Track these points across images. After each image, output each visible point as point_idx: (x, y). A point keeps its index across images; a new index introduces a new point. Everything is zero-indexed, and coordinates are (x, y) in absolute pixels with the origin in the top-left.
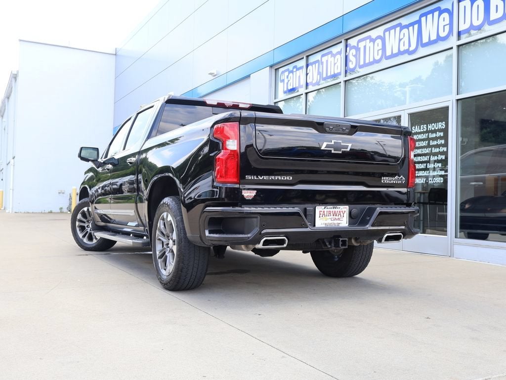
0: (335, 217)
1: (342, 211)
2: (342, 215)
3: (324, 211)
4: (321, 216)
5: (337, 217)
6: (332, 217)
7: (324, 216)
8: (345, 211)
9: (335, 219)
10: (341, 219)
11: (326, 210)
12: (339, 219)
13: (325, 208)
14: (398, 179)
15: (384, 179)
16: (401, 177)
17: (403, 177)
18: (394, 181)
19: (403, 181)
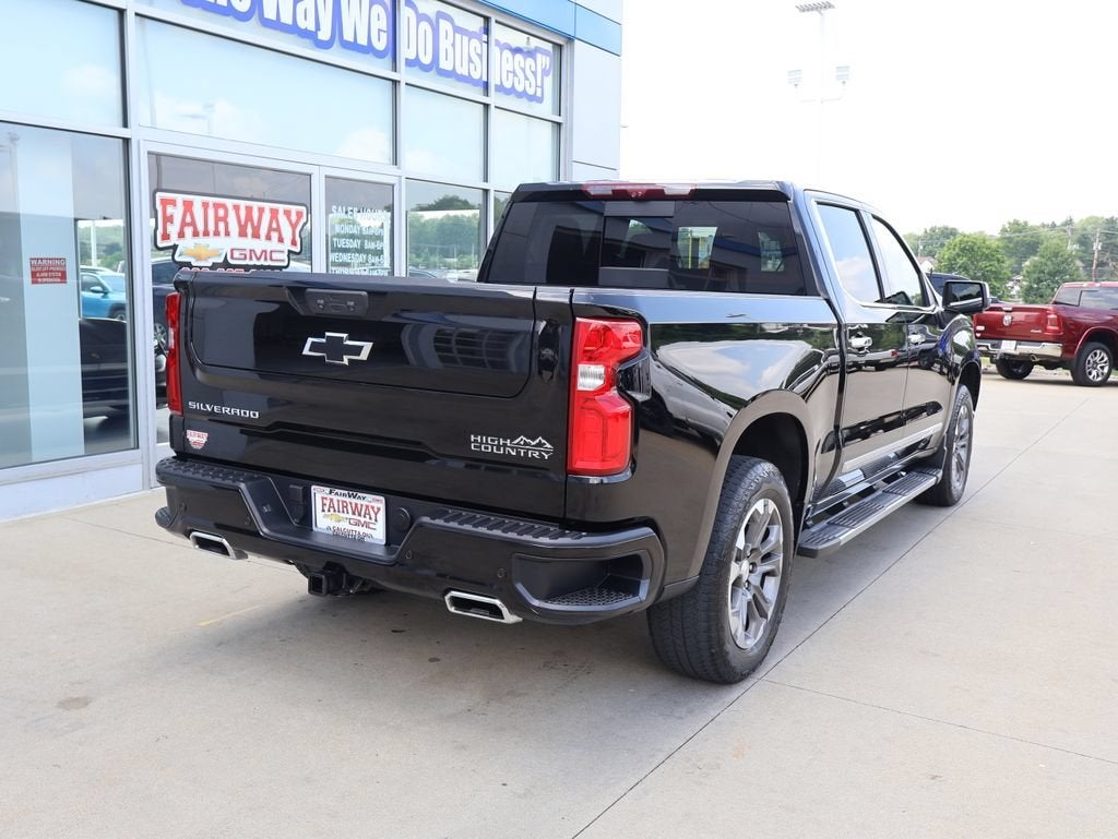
0: (356, 517)
1: (373, 508)
2: (373, 517)
3: (331, 500)
4: (326, 508)
5: (362, 519)
6: (350, 516)
7: (332, 510)
8: (379, 509)
9: (358, 523)
10: (371, 526)
11: (333, 496)
12: (368, 525)
13: (331, 492)
14: (526, 444)
15: (476, 441)
16: (537, 441)
17: (543, 441)
18: (512, 448)
19: (547, 453)
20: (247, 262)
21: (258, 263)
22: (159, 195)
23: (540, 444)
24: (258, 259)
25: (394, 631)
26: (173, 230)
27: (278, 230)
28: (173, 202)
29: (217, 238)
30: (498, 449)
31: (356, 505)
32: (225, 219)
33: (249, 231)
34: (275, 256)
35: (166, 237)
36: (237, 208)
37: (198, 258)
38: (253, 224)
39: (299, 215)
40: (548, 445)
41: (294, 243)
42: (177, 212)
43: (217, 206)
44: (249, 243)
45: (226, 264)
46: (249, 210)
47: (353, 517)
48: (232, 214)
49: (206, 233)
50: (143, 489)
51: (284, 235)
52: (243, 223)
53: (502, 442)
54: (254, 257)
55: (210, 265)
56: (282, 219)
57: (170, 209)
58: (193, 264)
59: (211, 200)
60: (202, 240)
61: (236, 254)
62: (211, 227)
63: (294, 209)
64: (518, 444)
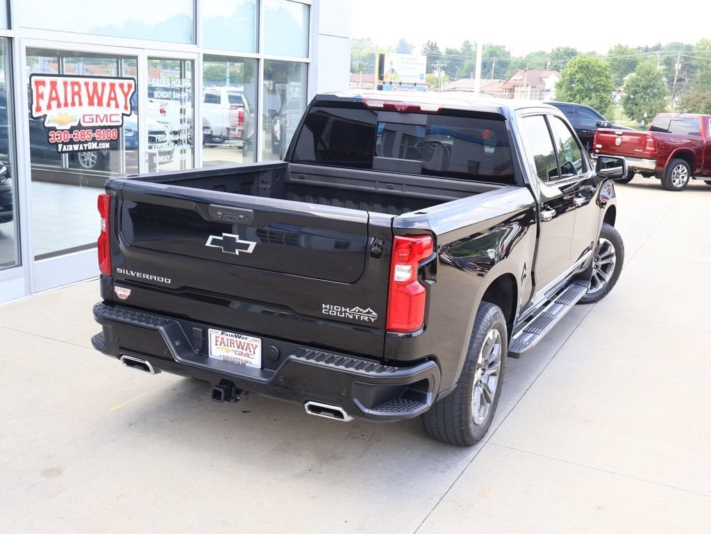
0: (240, 350)
1: (252, 345)
2: (252, 351)
3: (222, 338)
4: (218, 343)
5: (244, 352)
6: (236, 349)
7: (223, 345)
8: (256, 346)
9: (241, 354)
10: (251, 356)
11: (224, 336)
12: (248, 356)
13: (222, 334)
14: (359, 311)
15: (326, 308)
16: (367, 310)
17: (371, 311)
18: (350, 314)
19: (373, 318)
20: (95, 124)
21: (102, 124)
22: (34, 78)
23: (369, 313)
24: (102, 121)
25: (243, 412)
26: (44, 103)
27: (115, 99)
28: (43, 83)
29: (74, 108)
30: (341, 314)
31: (240, 342)
32: (78, 94)
33: (96, 101)
34: (113, 118)
35: (39, 109)
36: (87, 84)
37: (61, 124)
38: (98, 96)
39: (130, 86)
40: (374, 313)
41: (126, 108)
42: (46, 90)
43: (73, 84)
44: (95, 110)
45: (79, 127)
46: (95, 85)
47: (238, 350)
48: (83, 88)
49: (66, 105)
50: (26, 295)
51: (119, 102)
52: (91, 95)
53: (343, 309)
54: (98, 120)
55: (69, 128)
56: (118, 89)
57: (41, 88)
58: (58, 128)
59: (69, 80)
60: (63, 110)
61: (87, 119)
62: (70, 101)
63: (126, 82)
64: (354, 311)
